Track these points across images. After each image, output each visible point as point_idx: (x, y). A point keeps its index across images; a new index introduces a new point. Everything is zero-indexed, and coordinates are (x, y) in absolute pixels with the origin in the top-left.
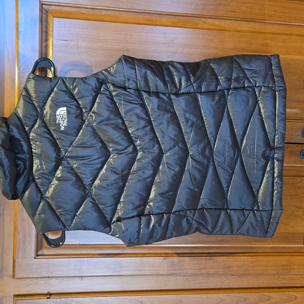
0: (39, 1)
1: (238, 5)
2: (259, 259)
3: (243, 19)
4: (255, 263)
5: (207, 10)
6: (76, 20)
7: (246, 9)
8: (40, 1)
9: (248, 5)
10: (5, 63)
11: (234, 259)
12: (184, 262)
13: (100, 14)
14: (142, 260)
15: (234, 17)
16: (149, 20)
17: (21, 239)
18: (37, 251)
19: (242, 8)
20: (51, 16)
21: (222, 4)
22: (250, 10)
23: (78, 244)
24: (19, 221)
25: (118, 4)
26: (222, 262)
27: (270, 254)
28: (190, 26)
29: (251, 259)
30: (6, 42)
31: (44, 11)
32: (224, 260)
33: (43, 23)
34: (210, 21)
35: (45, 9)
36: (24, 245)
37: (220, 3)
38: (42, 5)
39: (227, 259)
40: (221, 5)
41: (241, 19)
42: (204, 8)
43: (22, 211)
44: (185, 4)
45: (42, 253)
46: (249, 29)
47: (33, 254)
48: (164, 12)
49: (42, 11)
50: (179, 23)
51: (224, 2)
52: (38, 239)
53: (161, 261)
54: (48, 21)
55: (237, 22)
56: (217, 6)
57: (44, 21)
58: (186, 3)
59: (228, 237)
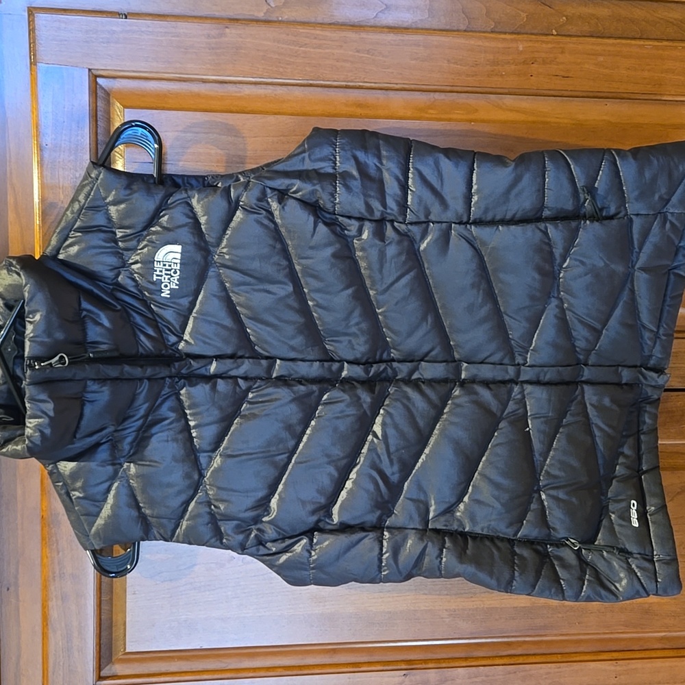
0: (87, 70)
1: (579, 61)
2: (633, 666)
3: (591, 94)
4: (622, 677)
5: (502, 75)
6: (180, 113)
7: (597, 69)
8: (90, 70)
9: (601, 59)
10: (9, 223)
11: (572, 668)
12: (453, 680)
13: (239, 95)
14: (351, 680)
15: (567, 90)
16: (360, 105)
17: (61, 643)
18: (99, 668)
19: (587, 66)
20: (119, 105)
21: (538, 60)
22: (607, 71)
23: (198, 647)
24: (54, 600)
25: (281, 70)
26: (545, 676)
27: (659, 654)
28: (459, 117)
29: (613, 668)
30: (11, 173)
31: (100, 93)
32: (549, 673)
33: (99, 123)
34: (509, 100)
35: (103, 88)
36: (69, 657)
37: (534, 58)
38: (94, 77)
39: (557, 670)
40: (535, 61)
41: (584, 94)
42: (492, 71)
43: (60, 576)
44: (446, 62)
45: (112, 672)
46: (605, 118)
47: (90, 676)
48: (397, 84)
49: (96, 94)
50: (432, 109)
51: (543, 55)
52: (100, 640)
53: (397, 680)
54: (112, 116)
55: (573, 101)
56: (527, 64)
57: (101, 117)
58: (448, 61)
59: (558, 617)
